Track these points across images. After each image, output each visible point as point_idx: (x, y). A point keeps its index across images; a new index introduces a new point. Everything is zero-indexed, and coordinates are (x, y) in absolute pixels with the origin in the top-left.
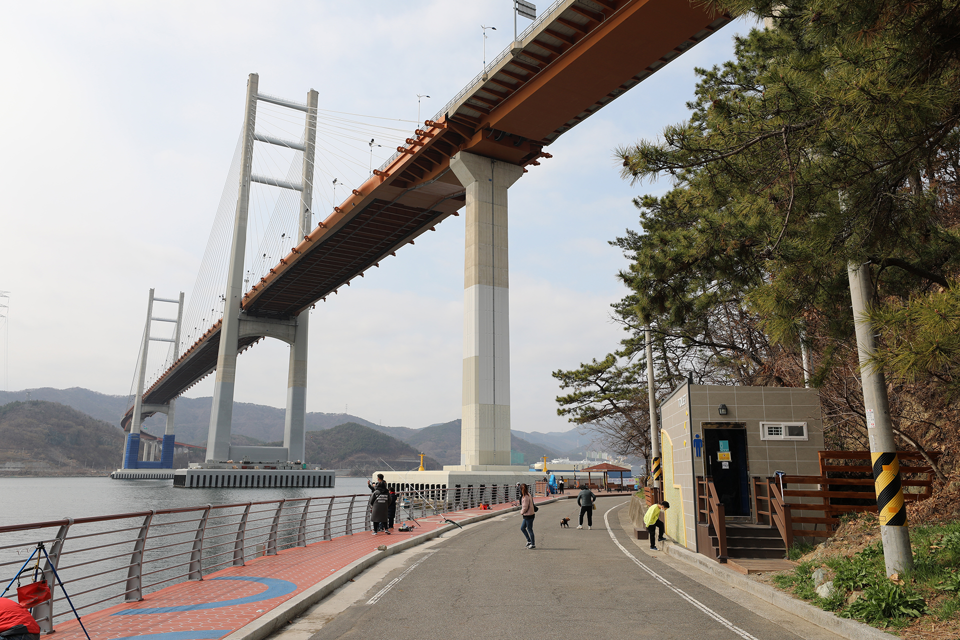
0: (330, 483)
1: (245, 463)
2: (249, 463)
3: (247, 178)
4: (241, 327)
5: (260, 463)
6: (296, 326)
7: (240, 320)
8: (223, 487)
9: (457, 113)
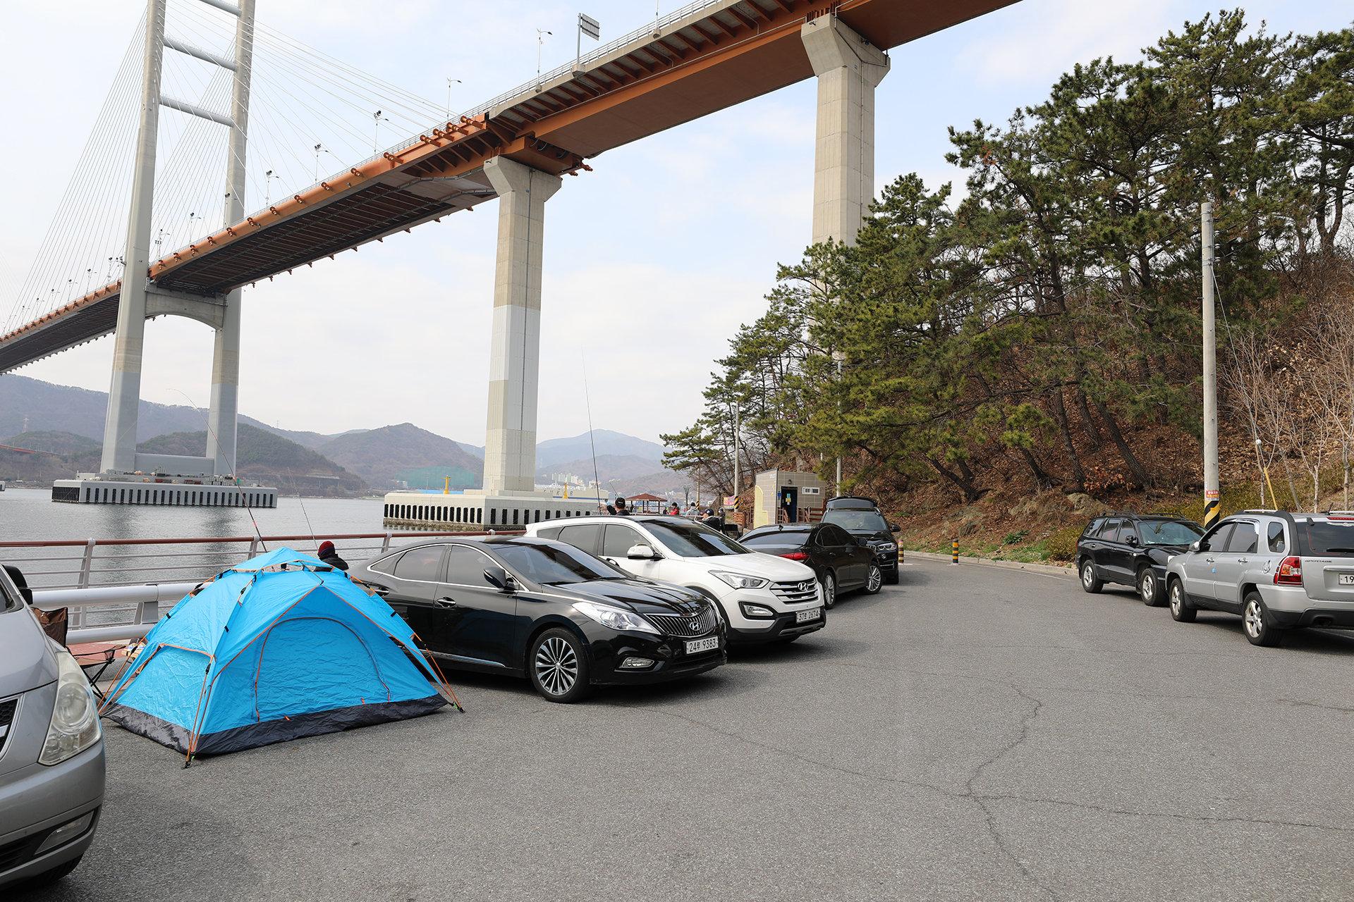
0: (271, 503)
1: (159, 475)
2: (163, 475)
3: (154, 100)
4: (149, 302)
5: (179, 476)
6: (224, 307)
7: (147, 292)
8: (131, 503)
9: (500, 116)
